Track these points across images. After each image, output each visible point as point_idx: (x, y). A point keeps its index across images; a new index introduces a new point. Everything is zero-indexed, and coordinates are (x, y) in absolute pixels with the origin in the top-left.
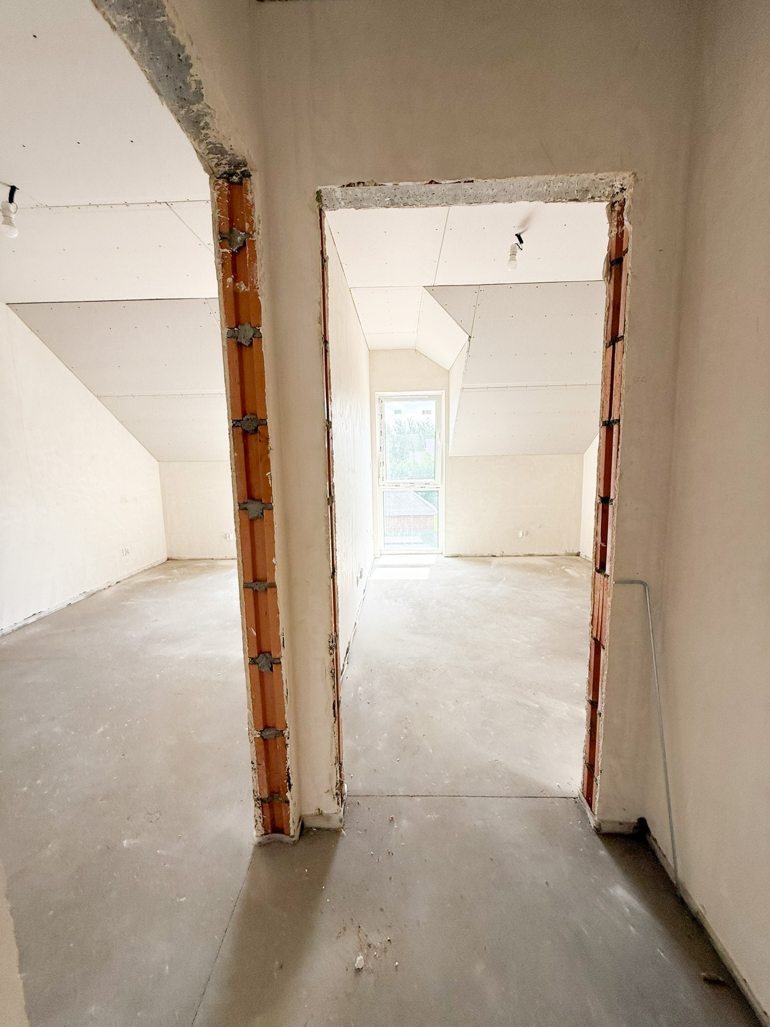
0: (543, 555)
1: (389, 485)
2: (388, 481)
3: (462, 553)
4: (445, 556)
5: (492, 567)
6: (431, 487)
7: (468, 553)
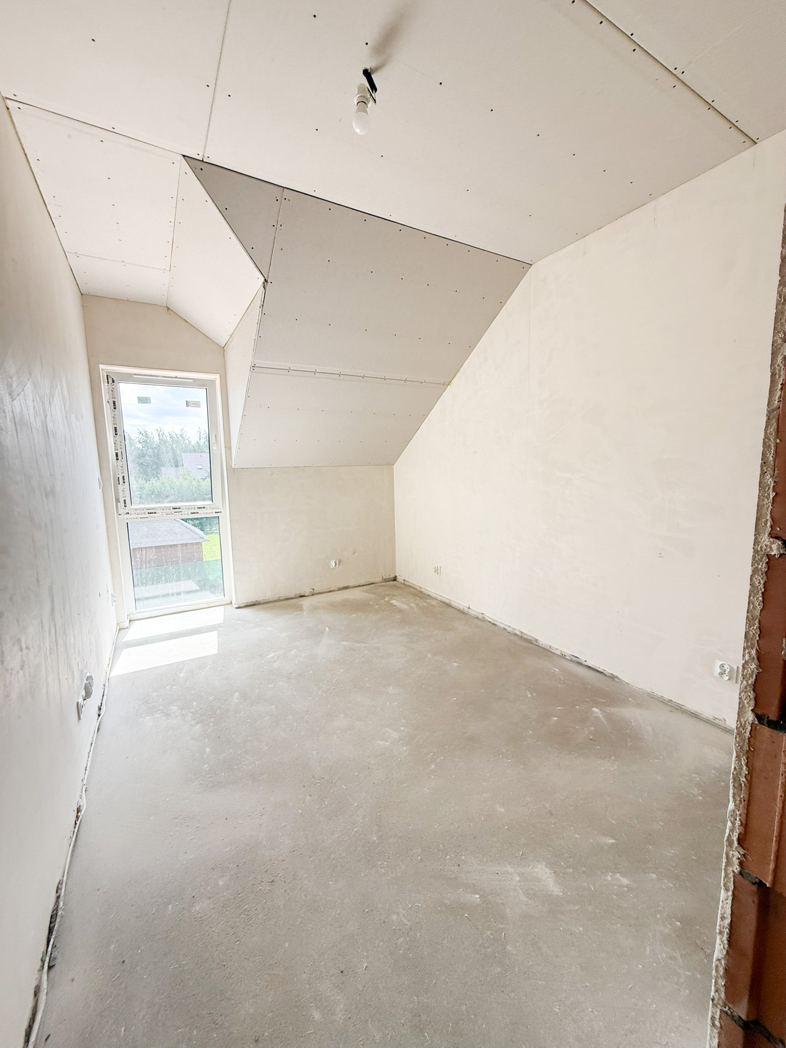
0: (359, 586)
1: (137, 512)
2: (133, 507)
3: (260, 598)
4: (236, 606)
5: (305, 613)
6: (208, 511)
7: (269, 596)
